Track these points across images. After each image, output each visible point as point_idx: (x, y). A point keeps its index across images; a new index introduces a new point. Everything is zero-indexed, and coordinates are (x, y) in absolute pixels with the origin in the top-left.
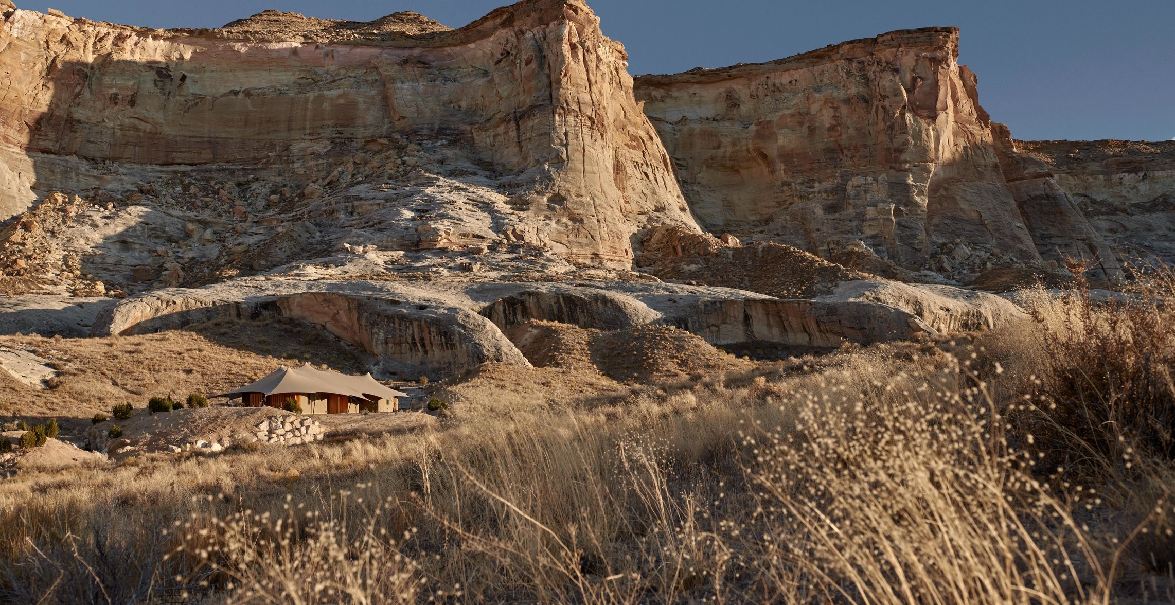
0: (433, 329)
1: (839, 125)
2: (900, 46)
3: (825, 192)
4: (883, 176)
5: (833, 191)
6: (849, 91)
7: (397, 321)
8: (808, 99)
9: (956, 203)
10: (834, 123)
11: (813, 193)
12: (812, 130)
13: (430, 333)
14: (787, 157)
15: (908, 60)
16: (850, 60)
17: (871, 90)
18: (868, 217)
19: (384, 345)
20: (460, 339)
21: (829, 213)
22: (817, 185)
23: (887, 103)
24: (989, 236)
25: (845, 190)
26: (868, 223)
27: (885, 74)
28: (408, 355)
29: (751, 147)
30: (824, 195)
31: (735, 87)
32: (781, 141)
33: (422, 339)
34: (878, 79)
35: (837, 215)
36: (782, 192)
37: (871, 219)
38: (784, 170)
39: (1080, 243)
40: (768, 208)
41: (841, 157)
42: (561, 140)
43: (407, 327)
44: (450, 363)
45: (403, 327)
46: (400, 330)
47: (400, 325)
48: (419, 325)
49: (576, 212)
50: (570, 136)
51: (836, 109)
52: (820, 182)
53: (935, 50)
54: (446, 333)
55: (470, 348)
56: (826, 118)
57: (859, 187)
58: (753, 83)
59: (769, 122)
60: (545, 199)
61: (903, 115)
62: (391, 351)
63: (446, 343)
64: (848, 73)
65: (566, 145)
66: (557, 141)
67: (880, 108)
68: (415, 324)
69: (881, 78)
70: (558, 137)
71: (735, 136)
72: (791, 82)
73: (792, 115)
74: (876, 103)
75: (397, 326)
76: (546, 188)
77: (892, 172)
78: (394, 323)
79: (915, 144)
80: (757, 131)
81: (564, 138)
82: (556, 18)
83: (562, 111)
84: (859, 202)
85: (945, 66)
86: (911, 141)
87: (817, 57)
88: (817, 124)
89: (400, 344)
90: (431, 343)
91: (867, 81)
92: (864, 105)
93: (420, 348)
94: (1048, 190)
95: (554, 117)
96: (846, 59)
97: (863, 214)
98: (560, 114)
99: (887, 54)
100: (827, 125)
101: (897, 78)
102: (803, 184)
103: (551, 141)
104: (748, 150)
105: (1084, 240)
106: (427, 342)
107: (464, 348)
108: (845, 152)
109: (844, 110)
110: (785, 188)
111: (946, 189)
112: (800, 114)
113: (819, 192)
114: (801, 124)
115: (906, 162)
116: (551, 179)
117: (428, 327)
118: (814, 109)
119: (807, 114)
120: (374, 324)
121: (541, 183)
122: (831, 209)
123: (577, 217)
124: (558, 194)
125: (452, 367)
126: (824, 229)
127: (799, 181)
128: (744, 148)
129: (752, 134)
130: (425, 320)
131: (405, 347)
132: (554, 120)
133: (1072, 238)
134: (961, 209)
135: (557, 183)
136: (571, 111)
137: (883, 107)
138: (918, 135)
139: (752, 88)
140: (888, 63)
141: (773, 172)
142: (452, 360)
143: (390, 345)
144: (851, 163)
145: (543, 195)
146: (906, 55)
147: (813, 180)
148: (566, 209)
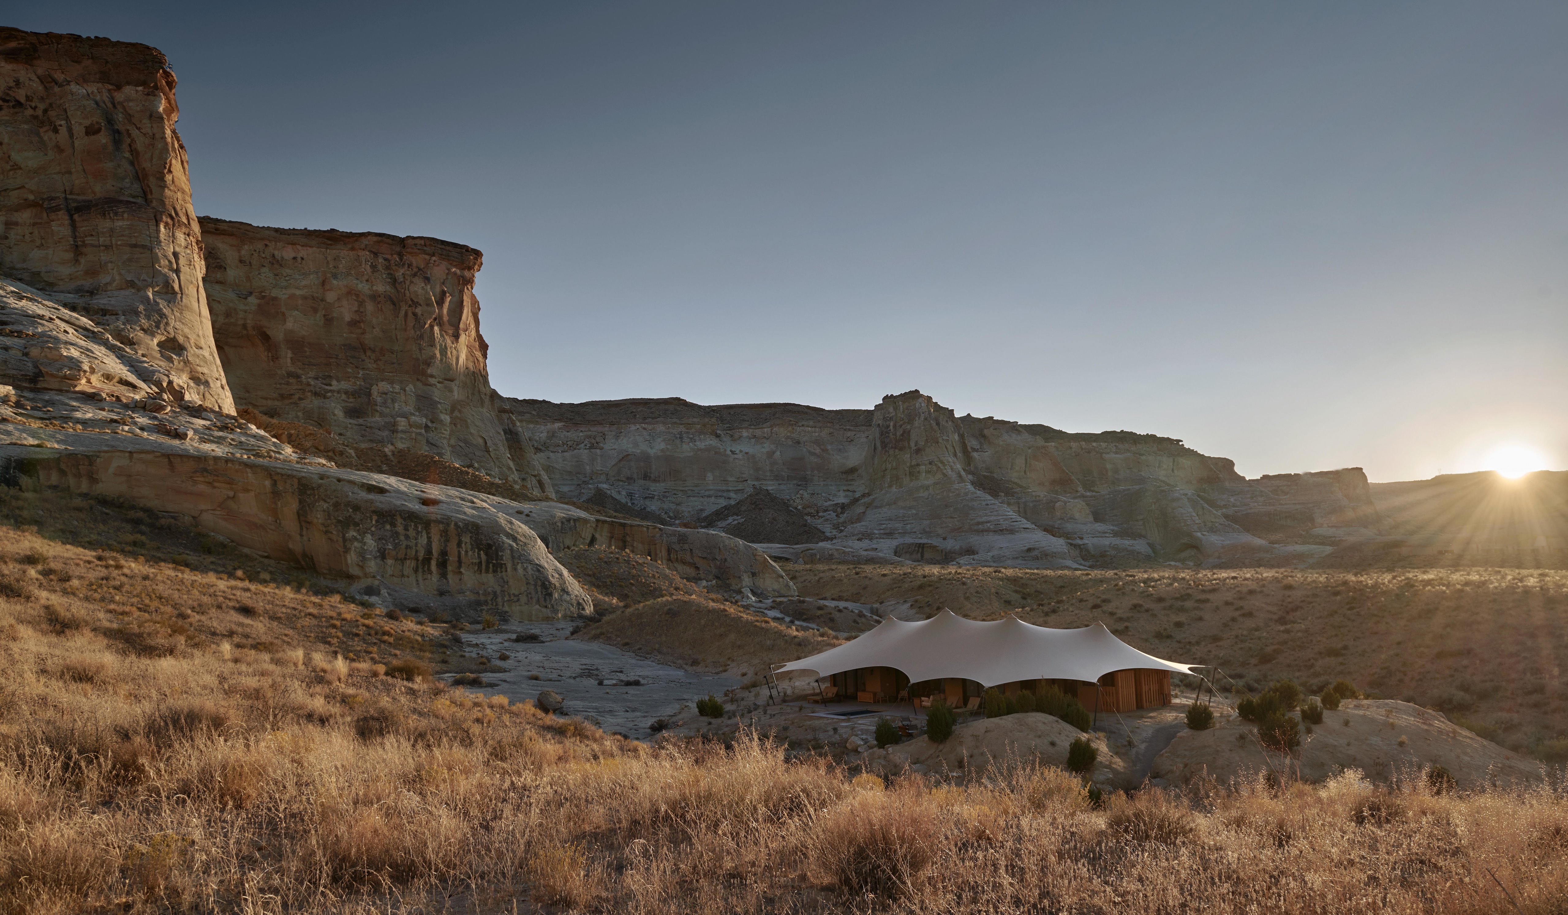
0: (466, 539)
1: (363, 321)
2: (433, 255)
3: (346, 393)
4: (410, 388)
5: (354, 394)
6: (375, 288)
7: (399, 521)
8: (323, 283)
9: (467, 427)
10: (358, 318)
11: (331, 391)
12: (329, 321)
13: (459, 544)
14: (296, 344)
15: (439, 271)
16: (376, 254)
17: (398, 291)
18: (400, 428)
19: (378, 561)
20: (513, 557)
21: (351, 417)
22: (334, 383)
23: (419, 310)
24: (492, 464)
25: (369, 394)
26: (400, 435)
27: (416, 280)
28: (412, 579)
29: (250, 323)
30: (344, 397)
31: (220, 245)
32: (290, 325)
33: (444, 553)
34: (408, 283)
35: (361, 421)
36: (288, 384)
37: (402, 431)
38: (292, 359)
39: (533, 478)
40: (266, 399)
41: (363, 357)
42: (170, 262)
43: (418, 533)
44: (495, 593)
45: (412, 533)
46: (407, 537)
47: (406, 529)
48: (445, 533)
49: (199, 369)
50: (182, 261)
51: (361, 304)
52: (338, 381)
53: (464, 269)
54: (489, 546)
55: (530, 572)
56: (346, 312)
57: (386, 394)
58: (246, 247)
59: (275, 299)
60: (156, 341)
61: (432, 327)
62: (390, 571)
63: (488, 563)
64: (374, 267)
65: (177, 271)
66: (164, 262)
67: (410, 314)
68: (435, 531)
69: (411, 282)
70: (165, 256)
71: (231, 305)
72: (295, 258)
73: (305, 298)
74: (404, 308)
75: (400, 529)
76: (158, 327)
77: (419, 384)
78: (393, 525)
79: (442, 360)
80: (259, 305)
81: (173, 261)
82: (144, 84)
83: (169, 220)
84: (387, 411)
85: (469, 287)
86: (438, 355)
87: (329, 239)
88: (335, 315)
89: (403, 560)
90: (460, 562)
91: (394, 281)
92: (392, 307)
93: (434, 567)
94: (511, 426)
95: (157, 225)
96: (370, 251)
97: (395, 424)
98: (167, 224)
99: (418, 260)
100: (347, 318)
101: (429, 287)
102: (317, 379)
103: (155, 259)
104: (245, 326)
105: (535, 476)
106: (452, 558)
107: (520, 570)
108: (369, 353)
109: (370, 307)
110: (291, 380)
111: (460, 411)
112: (313, 298)
113: (338, 392)
114: (315, 310)
115: (432, 376)
116: (162, 315)
117: (459, 535)
118: (331, 297)
119: (322, 300)
120: (347, 523)
121: (148, 317)
122: (353, 413)
123: (201, 376)
124: (173, 340)
125: (499, 599)
126: (349, 434)
127: (312, 374)
128: (241, 322)
129: (253, 308)
130: (456, 524)
131: (410, 564)
132: (158, 231)
133: (527, 473)
134: (471, 433)
135: (172, 323)
136: (181, 224)
137: (415, 314)
138: (444, 351)
139: (243, 252)
140: (420, 269)
141: (275, 358)
142: (498, 589)
143: (390, 562)
144: (375, 366)
145: (153, 335)
146: (438, 265)
147: (330, 377)
148: (187, 362)
